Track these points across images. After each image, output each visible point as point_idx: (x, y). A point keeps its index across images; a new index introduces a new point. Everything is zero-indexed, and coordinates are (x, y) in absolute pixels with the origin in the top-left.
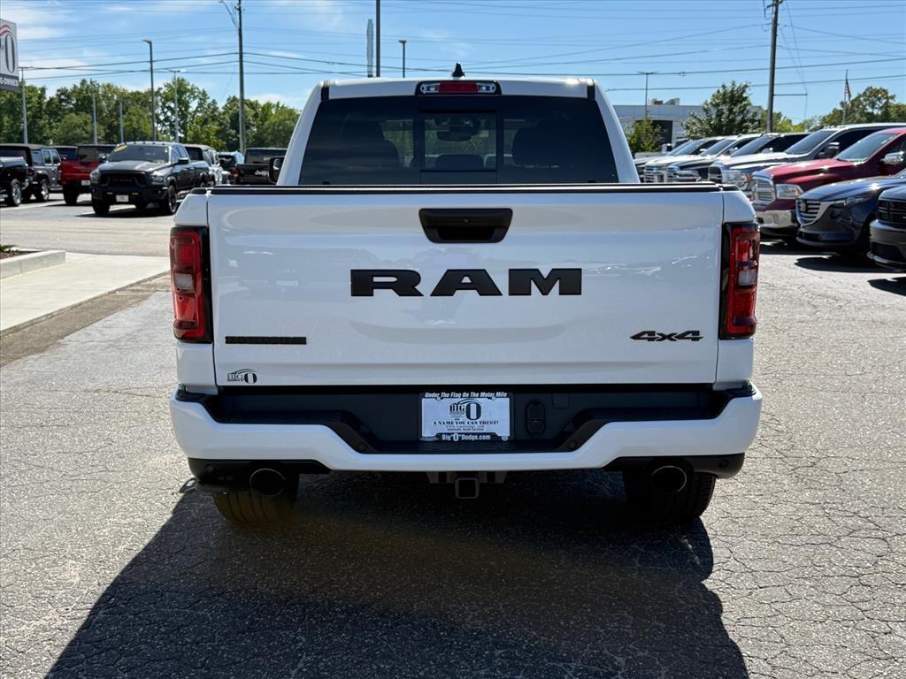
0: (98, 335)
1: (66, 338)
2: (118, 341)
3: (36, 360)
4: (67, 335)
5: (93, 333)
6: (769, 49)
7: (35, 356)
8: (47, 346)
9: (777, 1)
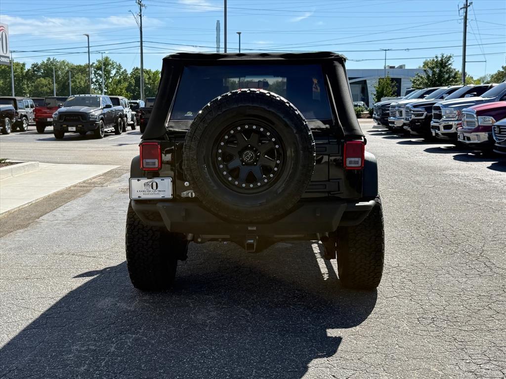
0: (61, 216)
1: (40, 218)
2: (73, 219)
3: (23, 233)
4: (41, 216)
5: (57, 214)
7: (21, 231)
8: (29, 224)
9: (467, 5)
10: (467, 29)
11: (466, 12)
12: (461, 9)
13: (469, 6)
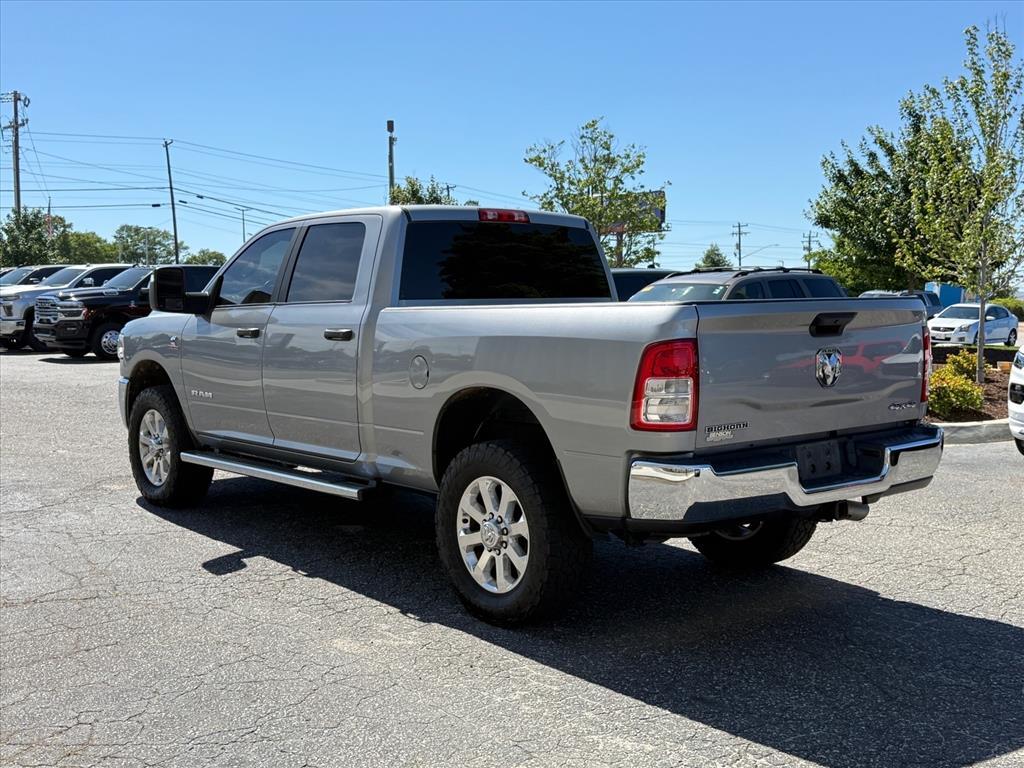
6: (12, 173)
9: (16, 122)
10: (20, 163)
11: (17, 136)
12: (5, 128)
13: (23, 124)
